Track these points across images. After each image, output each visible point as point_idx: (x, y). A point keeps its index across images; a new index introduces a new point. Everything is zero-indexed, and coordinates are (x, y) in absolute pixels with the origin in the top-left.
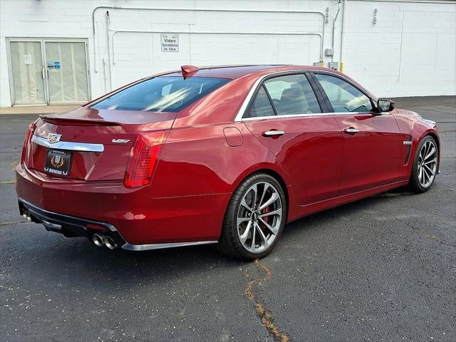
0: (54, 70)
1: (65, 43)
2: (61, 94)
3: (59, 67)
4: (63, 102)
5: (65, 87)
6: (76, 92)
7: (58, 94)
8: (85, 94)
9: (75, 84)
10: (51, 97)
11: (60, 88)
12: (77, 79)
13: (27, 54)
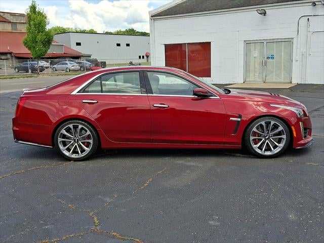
0: (270, 60)
1: (279, 41)
2: (273, 76)
3: (273, 58)
4: (274, 80)
5: (276, 71)
6: (282, 74)
7: (271, 75)
8: (288, 76)
9: (283, 69)
10: (267, 78)
11: (273, 72)
12: (284, 66)
13: (255, 50)
